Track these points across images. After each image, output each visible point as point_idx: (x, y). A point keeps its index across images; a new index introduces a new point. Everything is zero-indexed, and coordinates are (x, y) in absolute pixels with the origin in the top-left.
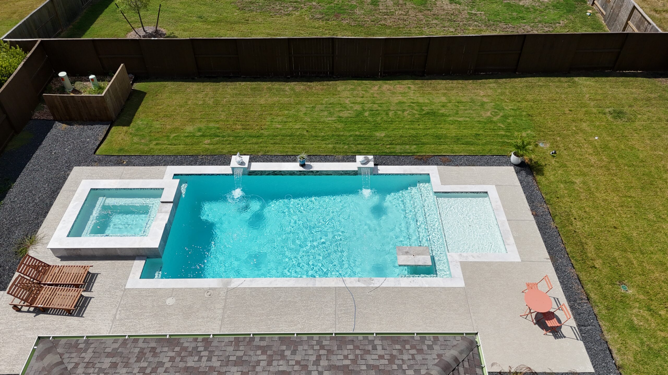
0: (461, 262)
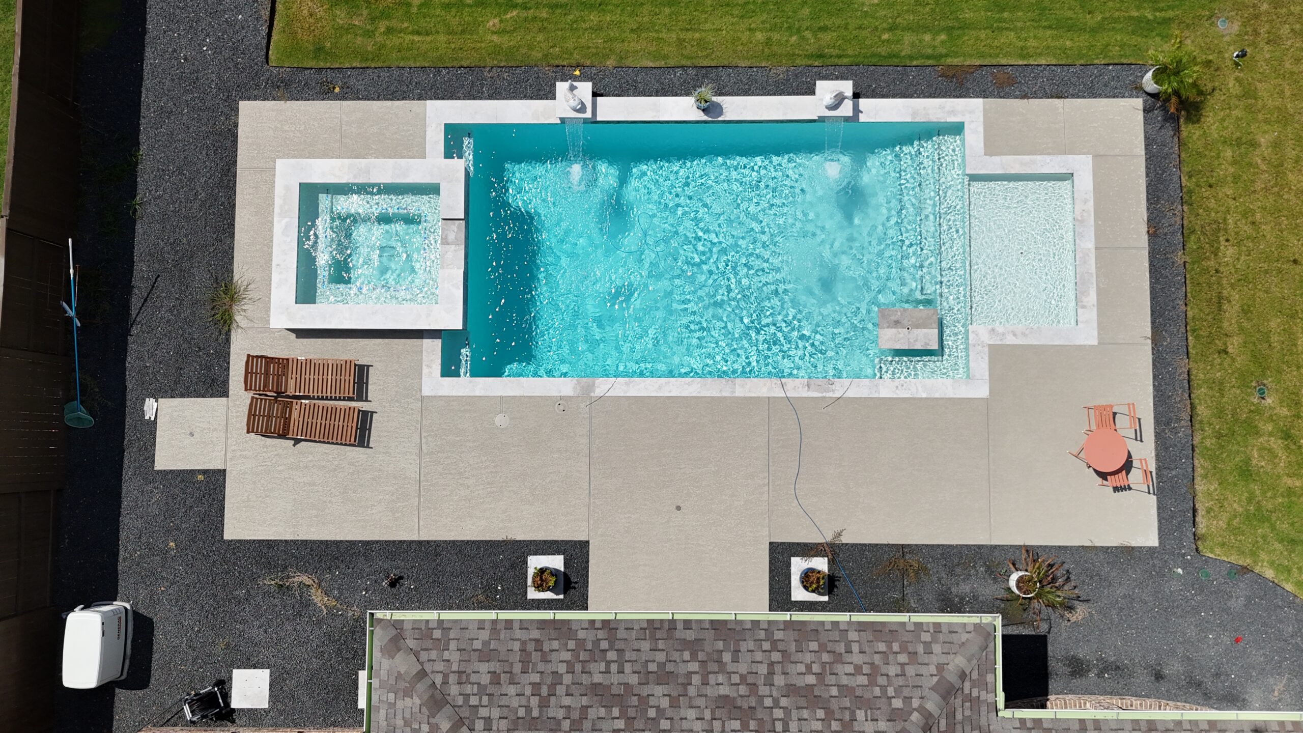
0: (990, 345)
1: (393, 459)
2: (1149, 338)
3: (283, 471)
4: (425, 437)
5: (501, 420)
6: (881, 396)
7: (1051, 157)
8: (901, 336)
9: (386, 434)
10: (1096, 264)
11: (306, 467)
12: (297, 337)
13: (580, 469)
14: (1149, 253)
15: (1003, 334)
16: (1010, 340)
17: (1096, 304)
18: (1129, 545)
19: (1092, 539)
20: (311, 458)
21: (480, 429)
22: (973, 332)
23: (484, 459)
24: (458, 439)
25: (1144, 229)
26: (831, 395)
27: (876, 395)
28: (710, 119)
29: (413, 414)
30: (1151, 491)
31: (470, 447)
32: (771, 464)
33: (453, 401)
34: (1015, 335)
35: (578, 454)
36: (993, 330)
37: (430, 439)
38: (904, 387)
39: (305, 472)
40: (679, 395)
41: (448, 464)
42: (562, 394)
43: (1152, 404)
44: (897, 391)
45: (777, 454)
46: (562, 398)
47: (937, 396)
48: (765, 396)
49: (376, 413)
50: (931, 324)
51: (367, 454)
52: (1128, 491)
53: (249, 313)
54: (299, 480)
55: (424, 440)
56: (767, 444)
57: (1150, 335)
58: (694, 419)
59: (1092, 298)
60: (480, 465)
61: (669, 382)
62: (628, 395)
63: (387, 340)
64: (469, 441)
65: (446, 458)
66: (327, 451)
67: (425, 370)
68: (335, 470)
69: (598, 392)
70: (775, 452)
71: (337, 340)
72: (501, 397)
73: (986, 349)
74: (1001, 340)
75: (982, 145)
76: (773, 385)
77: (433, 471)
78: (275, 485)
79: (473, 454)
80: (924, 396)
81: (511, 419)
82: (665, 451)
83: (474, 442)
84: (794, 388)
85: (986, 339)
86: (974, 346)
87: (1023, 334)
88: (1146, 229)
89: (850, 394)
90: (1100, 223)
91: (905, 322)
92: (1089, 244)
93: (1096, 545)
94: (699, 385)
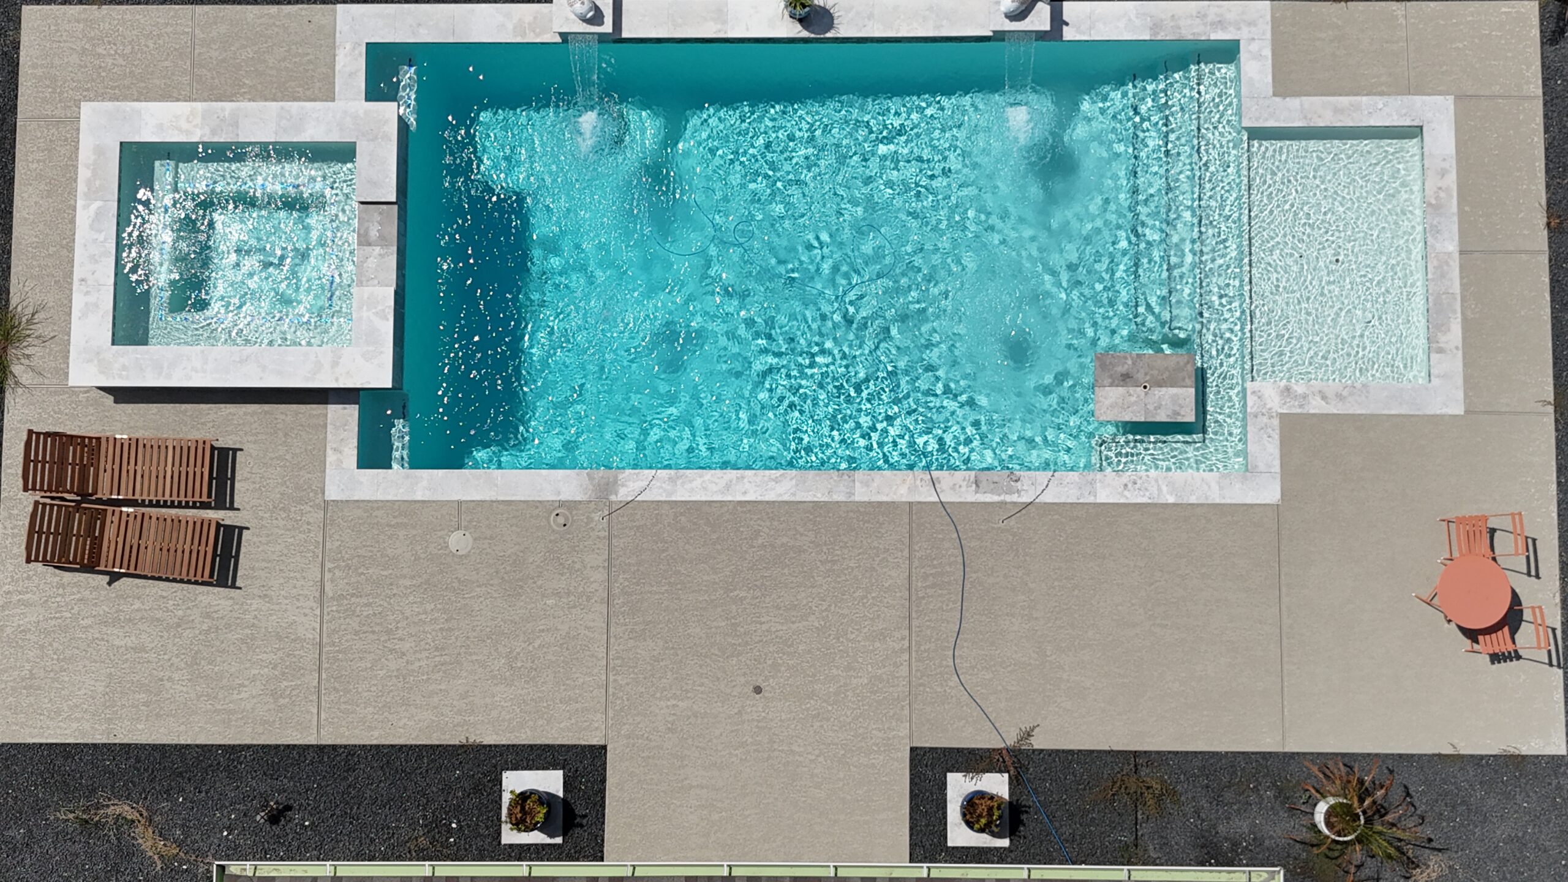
0: (1282, 416)
1: (277, 607)
2: (1549, 403)
3: (90, 626)
4: (330, 570)
5: (458, 541)
6: (1098, 501)
7: (1385, 99)
8: (1133, 399)
9: (264, 564)
10: (1462, 278)
11: (130, 620)
12: (116, 402)
13: (591, 624)
14: (1550, 260)
15: (1305, 397)
16: (1316, 406)
17: (1460, 346)
18: (1517, 752)
19: (1455, 741)
20: (137, 605)
21: (423, 556)
22: (1254, 393)
23: (429, 607)
24: (385, 573)
25: (1541, 219)
26: (1014, 498)
27: (1091, 500)
28: (813, 36)
29: (309, 531)
30: (1555, 662)
31: (406, 587)
32: (914, 615)
33: (378, 509)
34: (1324, 398)
35: (589, 599)
36: (1288, 389)
37: (338, 573)
38: (1137, 486)
39: (127, 628)
40: (760, 499)
41: (367, 616)
42: (563, 497)
43: (1555, 515)
44: (1126, 493)
45: (923, 598)
46: (562, 504)
47: (1193, 500)
48: (904, 499)
49: (248, 528)
50: (1184, 379)
51: (231, 598)
52: (1515, 662)
53: (35, 362)
54: (117, 642)
55: (328, 576)
56: (907, 582)
57: (1551, 399)
58: (785, 540)
59: (1455, 334)
60: (424, 616)
61: (743, 477)
62: (674, 499)
63: (267, 407)
64: (405, 577)
65: (366, 605)
66: (164, 594)
67: (331, 458)
68: (179, 625)
69: (623, 494)
70: (921, 594)
71: (184, 406)
72: (460, 503)
73: (1276, 422)
74: (1301, 406)
75: (1270, 78)
76: (918, 482)
77: (343, 627)
78: (76, 651)
79: (411, 598)
80: (1171, 500)
81: (475, 539)
82: (736, 593)
83: (413, 577)
84: (953, 488)
85: (1275, 403)
86: (1256, 416)
87: (1340, 397)
88: (1545, 220)
89: (1048, 498)
90: (1467, 209)
91: (1140, 376)
92: (1450, 245)
93: (1462, 752)
94: (794, 482)
